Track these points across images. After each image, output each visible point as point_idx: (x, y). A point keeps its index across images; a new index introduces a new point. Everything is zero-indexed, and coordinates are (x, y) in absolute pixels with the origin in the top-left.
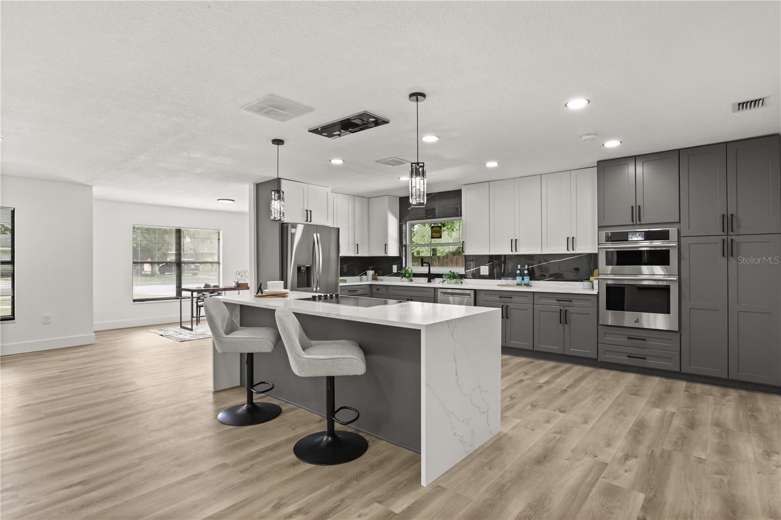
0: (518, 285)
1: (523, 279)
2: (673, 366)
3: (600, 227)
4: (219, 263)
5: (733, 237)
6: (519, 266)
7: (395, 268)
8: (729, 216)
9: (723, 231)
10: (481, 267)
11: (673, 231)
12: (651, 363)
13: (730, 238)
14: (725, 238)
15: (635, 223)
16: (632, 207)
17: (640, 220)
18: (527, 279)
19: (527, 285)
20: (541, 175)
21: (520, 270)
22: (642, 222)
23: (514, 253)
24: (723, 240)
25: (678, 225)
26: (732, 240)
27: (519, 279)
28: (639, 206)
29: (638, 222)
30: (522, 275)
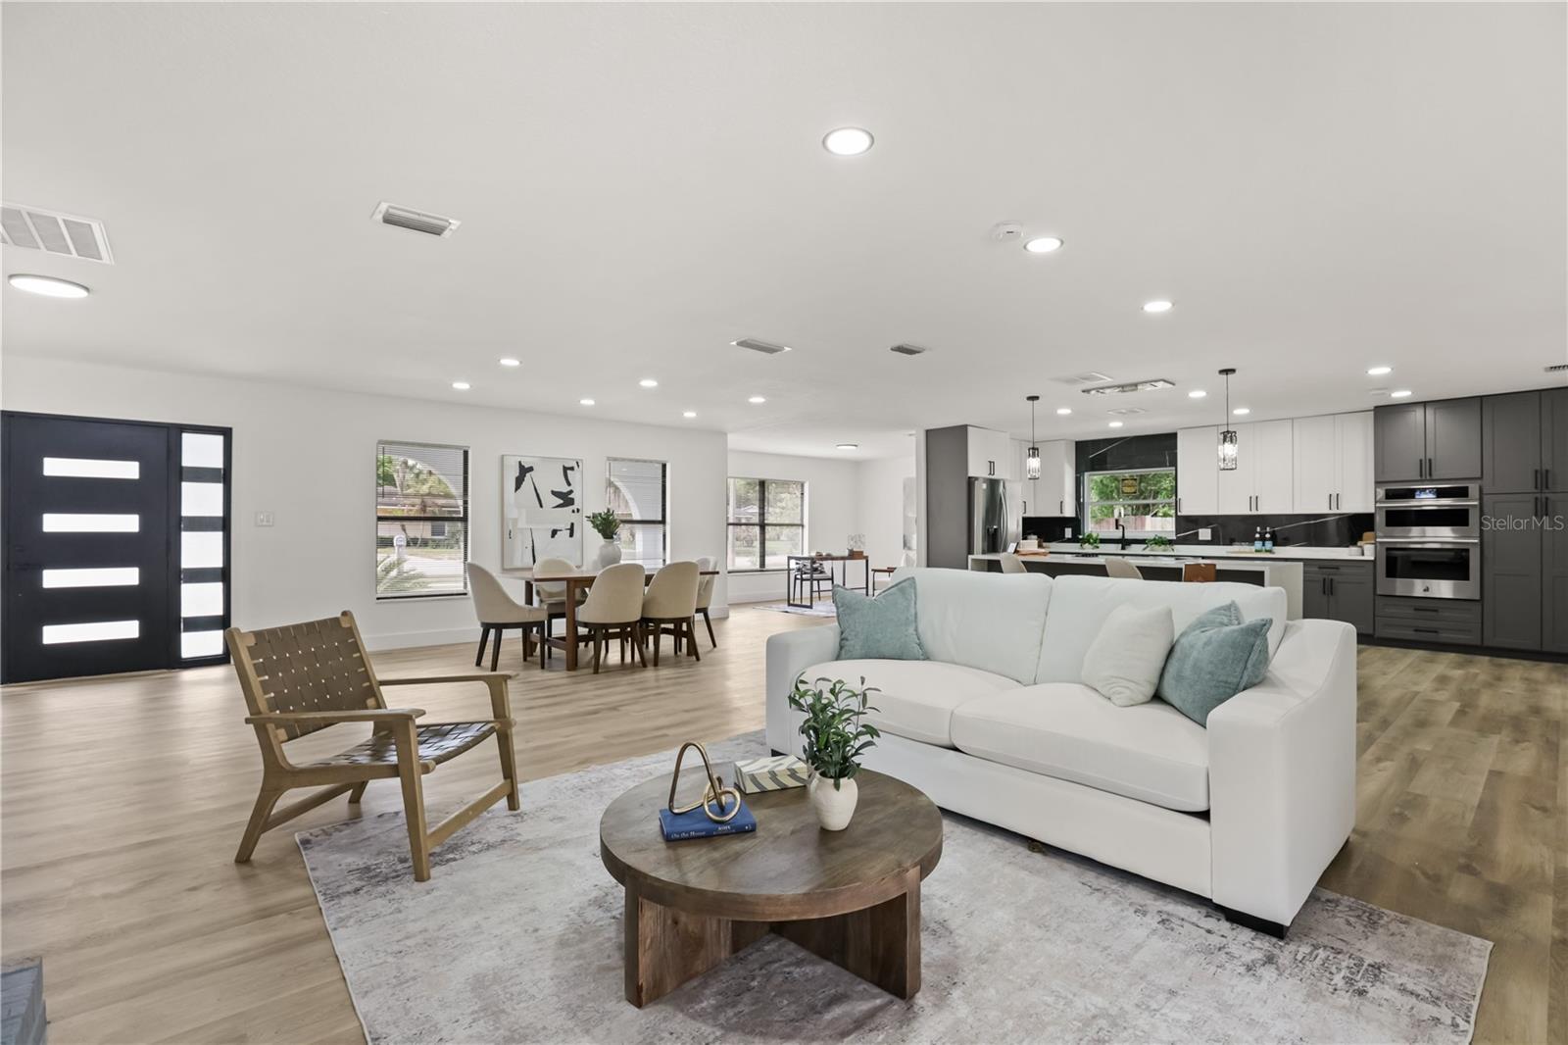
0: (1257, 551)
1: (1264, 545)
2: (1472, 639)
3: (1378, 483)
4: (802, 526)
5: (1548, 495)
6: (1258, 529)
7: (1068, 533)
8: (1544, 472)
9: (1536, 487)
10: (1200, 530)
11: (1473, 489)
12: (1445, 637)
13: (1544, 496)
14: (1538, 495)
15: (1424, 478)
16: (1421, 461)
17: (1430, 475)
18: (1269, 545)
19: (1270, 551)
20: (1293, 419)
21: (1260, 533)
22: (1434, 477)
23: (1254, 512)
24: (1536, 499)
25: (1479, 482)
26: (1547, 499)
27: (1258, 545)
28: (1430, 460)
29: (1428, 478)
30: (1263, 539)
